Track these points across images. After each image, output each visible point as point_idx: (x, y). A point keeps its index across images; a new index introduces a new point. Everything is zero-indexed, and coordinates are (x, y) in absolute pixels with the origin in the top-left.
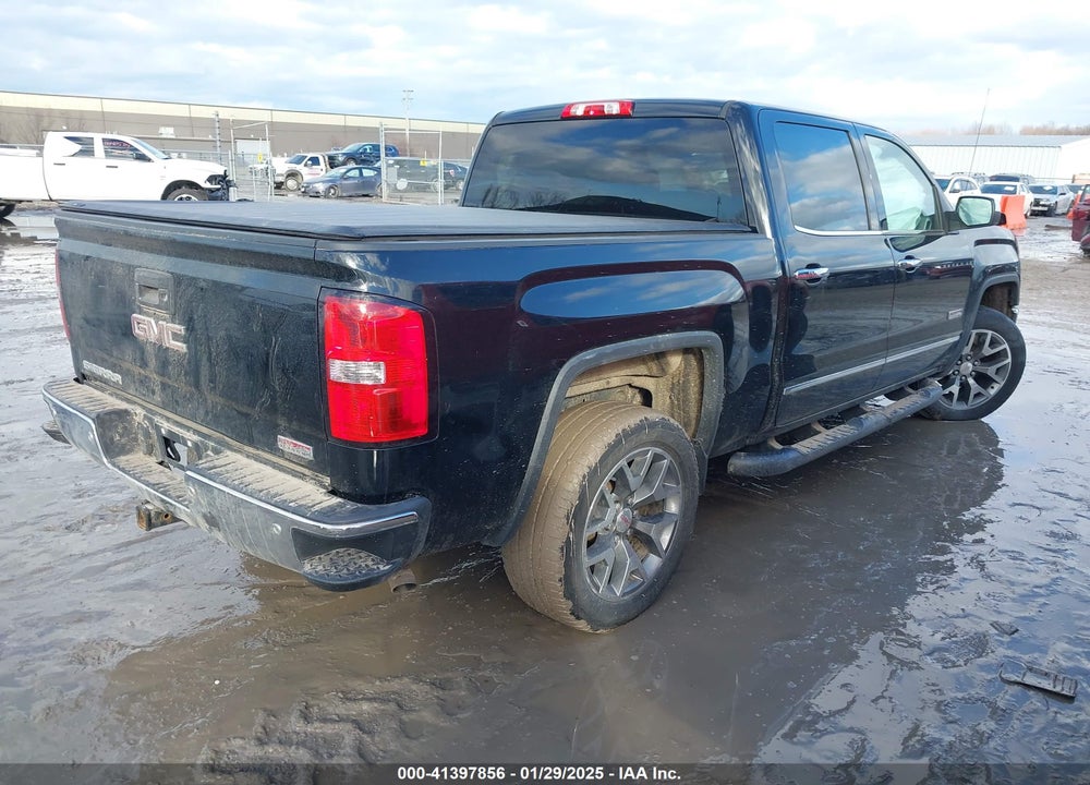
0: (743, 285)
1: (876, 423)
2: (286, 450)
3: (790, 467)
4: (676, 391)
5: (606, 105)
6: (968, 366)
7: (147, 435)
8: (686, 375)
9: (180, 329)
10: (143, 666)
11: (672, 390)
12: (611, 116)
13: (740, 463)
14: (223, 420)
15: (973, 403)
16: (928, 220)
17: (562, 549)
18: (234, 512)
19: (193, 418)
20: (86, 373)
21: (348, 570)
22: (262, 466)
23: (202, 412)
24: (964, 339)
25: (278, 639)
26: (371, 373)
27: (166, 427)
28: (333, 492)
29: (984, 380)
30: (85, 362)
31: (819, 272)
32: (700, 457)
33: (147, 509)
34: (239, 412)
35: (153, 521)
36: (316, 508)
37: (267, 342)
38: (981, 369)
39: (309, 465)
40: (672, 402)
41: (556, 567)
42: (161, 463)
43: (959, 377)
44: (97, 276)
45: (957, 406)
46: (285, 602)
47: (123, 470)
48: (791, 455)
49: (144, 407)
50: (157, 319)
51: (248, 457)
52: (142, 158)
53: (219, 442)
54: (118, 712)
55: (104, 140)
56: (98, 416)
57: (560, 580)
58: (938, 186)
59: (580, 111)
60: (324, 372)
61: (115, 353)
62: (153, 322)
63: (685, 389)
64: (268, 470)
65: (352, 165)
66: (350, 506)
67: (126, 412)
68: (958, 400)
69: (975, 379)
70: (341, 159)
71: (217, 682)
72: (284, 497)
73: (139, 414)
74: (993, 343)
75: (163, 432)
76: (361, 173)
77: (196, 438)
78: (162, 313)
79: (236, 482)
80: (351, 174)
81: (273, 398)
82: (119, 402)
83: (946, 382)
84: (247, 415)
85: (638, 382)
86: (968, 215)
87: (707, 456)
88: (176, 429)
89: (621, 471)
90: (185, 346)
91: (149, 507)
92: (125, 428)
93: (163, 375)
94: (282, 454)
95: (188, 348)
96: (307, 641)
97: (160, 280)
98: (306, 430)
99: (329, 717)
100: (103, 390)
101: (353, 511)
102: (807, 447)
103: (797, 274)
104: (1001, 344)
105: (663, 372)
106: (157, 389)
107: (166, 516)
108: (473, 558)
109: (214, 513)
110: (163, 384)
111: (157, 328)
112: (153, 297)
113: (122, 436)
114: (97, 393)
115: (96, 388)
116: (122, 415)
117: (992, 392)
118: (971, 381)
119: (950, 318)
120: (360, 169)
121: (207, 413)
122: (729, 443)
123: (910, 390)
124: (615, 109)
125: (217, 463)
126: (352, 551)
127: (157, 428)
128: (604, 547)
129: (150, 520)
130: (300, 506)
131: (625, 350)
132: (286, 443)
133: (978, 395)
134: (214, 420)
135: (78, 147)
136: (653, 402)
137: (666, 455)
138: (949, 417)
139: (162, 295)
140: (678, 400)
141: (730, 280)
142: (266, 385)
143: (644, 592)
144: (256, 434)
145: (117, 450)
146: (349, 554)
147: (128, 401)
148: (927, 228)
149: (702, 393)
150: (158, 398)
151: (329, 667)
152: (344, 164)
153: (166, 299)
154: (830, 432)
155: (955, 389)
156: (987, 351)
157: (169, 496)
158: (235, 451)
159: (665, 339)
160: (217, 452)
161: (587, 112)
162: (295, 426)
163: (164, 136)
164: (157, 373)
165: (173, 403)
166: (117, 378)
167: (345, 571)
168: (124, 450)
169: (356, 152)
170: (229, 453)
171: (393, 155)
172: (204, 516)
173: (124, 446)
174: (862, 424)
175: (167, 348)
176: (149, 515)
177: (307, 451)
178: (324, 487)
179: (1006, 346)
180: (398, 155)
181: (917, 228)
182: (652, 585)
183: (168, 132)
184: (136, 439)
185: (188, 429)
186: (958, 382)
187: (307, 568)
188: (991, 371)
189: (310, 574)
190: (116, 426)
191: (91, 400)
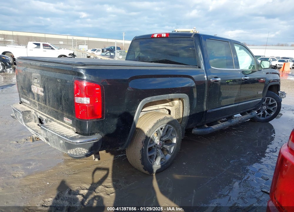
0: (195, 82)
1: (236, 121)
2: (66, 121)
3: (209, 132)
4: (177, 110)
5: (162, 34)
6: (265, 107)
7: (35, 117)
8: (179, 106)
9: (42, 90)
10: (29, 178)
11: (176, 110)
12: (163, 37)
13: (195, 131)
14: (52, 113)
15: (266, 118)
16: (252, 67)
17: (141, 151)
18: (52, 137)
19: (45, 113)
20: (22, 101)
21: (79, 153)
22: (60, 125)
23: (47, 111)
24: (263, 100)
25: (66, 173)
26: (86, 101)
27: (39, 115)
28: (77, 133)
29: (269, 111)
30: (22, 98)
31: (218, 79)
32: (182, 128)
33: (33, 137)
34: (55, 111)
35: (34, 140)
36: (71, 136)
37: (61, 92)
38: (269, 108)
39: (71, 125)
40: (176, 113)
41: (139, 156)
42: (38, 125)
43: (262, 110)
44: (24, 75)
45: (261, 118)
46: (70, 163)
47: (28, 126)
48: (210, 129)
49: (35, 110)
50: (37, 86)
51: (57, 123)
52: (52, 49)
53: (51, 119)
54: (21, 190)
55: (43, 44)
56: (22, 112)
57: (140, 159)
58: (255, 58)
59: (156, 36)
60: (74, 100)
61: (28, 96)
62: (36, 88)
63: (179, 109)
64: (62, 126)
65: (108, 52)
66: (80, 136)
67: (30, 111)
68: (262, 117)
69: (267, 111)
70: (105, 50)
71: (48, 183)
72: (63, 133)
73: (33, 112)
74: (272, 101)
75: (39, 117)
76: (110, 54)
77: (46, 118)
78: (38, 85)
79: (53, 129)
80: (108, 54)
81: (62, 107)
82: (29, 109)
83: (259, 111)
84: (57, 112)
85: (167, 107)
86: (263, 66)
87: (185, 128)
88: (41, 116)
89: (159, 130)
90: (43, 94)
91: (33, 136)
92: (29, 115)
93: (38, 101)
94: (65, 122)
95: (44, 94)
96: (74, 174)
97: (37, 76)
98: (70, 116)
99: (76, 193)
100: (25, 105)
101: (80, 137)
102: (215, 127)
103: (211, 80)
104: (274, 102)
105: (173, 105)
106: (37, 105)
107: (38, 139)
108: (122, 154)
109: (47, 137)
110: (39, 104)
111: (37, 89)
112: (36, 81)
113: (28, 117)
114: (24, 106)
115: (24, 105)
116: (29, 112)
117: (272, 115)
118: (266, 112)
119: (258, 93)
120: (110, 53)
121: (48, 111)
122: (191, 125)
123: (247, 113)
124: (165, 35)
125: (49, 124)
126: (81, 148)
127: (37, 115)
128: (153, 151)
129: (33, 139)
130: (67, 136)
131: (159, 98)
132: (66, 119)
133: (268, 115)
134: (50, 113)
135: (36, 46)
136: (171, 113)
137: (172, 127)
138: (259, 121)
139: (38, 80)
140: (177, 112)
141: (191, 80)
142: (61, 104)
143: (165, 164)
144: (59, 117)
145: (27, 121)
146: (80, 149)
147: (31, 108)
148: (252, 69)
149: (183, 111)
150: (37, 108)
151: (78, 181)
152: (106, 51)
153: (39, 81)
154: (222, 123)
155: (261, 113)
156: (270, 103)
157: (38, 133)
158: (54, 121)
159: (172, 96)
160: (50, 121)
161: (158, 36)
162: (68, 114)
163: (60, 44)
164: (37, 101)
165: (41, 109)
166: (28, 102)
167: (78, 153)
168: (29, 121)
169: (109, 49)
170: (53, 122)
171: (119, 49)
172: (45, 138)
173: (29, 120)
174: (232, 122)
175: (39, 94)
176: (33, 138)
177: (70, 122)
178: (74, 131)
179: (276, 102)
180: (120, 49)
181: (249, 69)
182: (168, 162)
183: (61, 43)
184: (32, 118)
185: (44, 115)
186: (262, 111)
187: (69, 152)
188: (271, 109)
189: (69, 154)
190: (27, 115)
191: (22, 108)
